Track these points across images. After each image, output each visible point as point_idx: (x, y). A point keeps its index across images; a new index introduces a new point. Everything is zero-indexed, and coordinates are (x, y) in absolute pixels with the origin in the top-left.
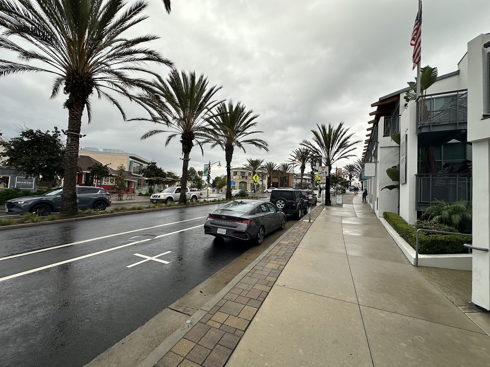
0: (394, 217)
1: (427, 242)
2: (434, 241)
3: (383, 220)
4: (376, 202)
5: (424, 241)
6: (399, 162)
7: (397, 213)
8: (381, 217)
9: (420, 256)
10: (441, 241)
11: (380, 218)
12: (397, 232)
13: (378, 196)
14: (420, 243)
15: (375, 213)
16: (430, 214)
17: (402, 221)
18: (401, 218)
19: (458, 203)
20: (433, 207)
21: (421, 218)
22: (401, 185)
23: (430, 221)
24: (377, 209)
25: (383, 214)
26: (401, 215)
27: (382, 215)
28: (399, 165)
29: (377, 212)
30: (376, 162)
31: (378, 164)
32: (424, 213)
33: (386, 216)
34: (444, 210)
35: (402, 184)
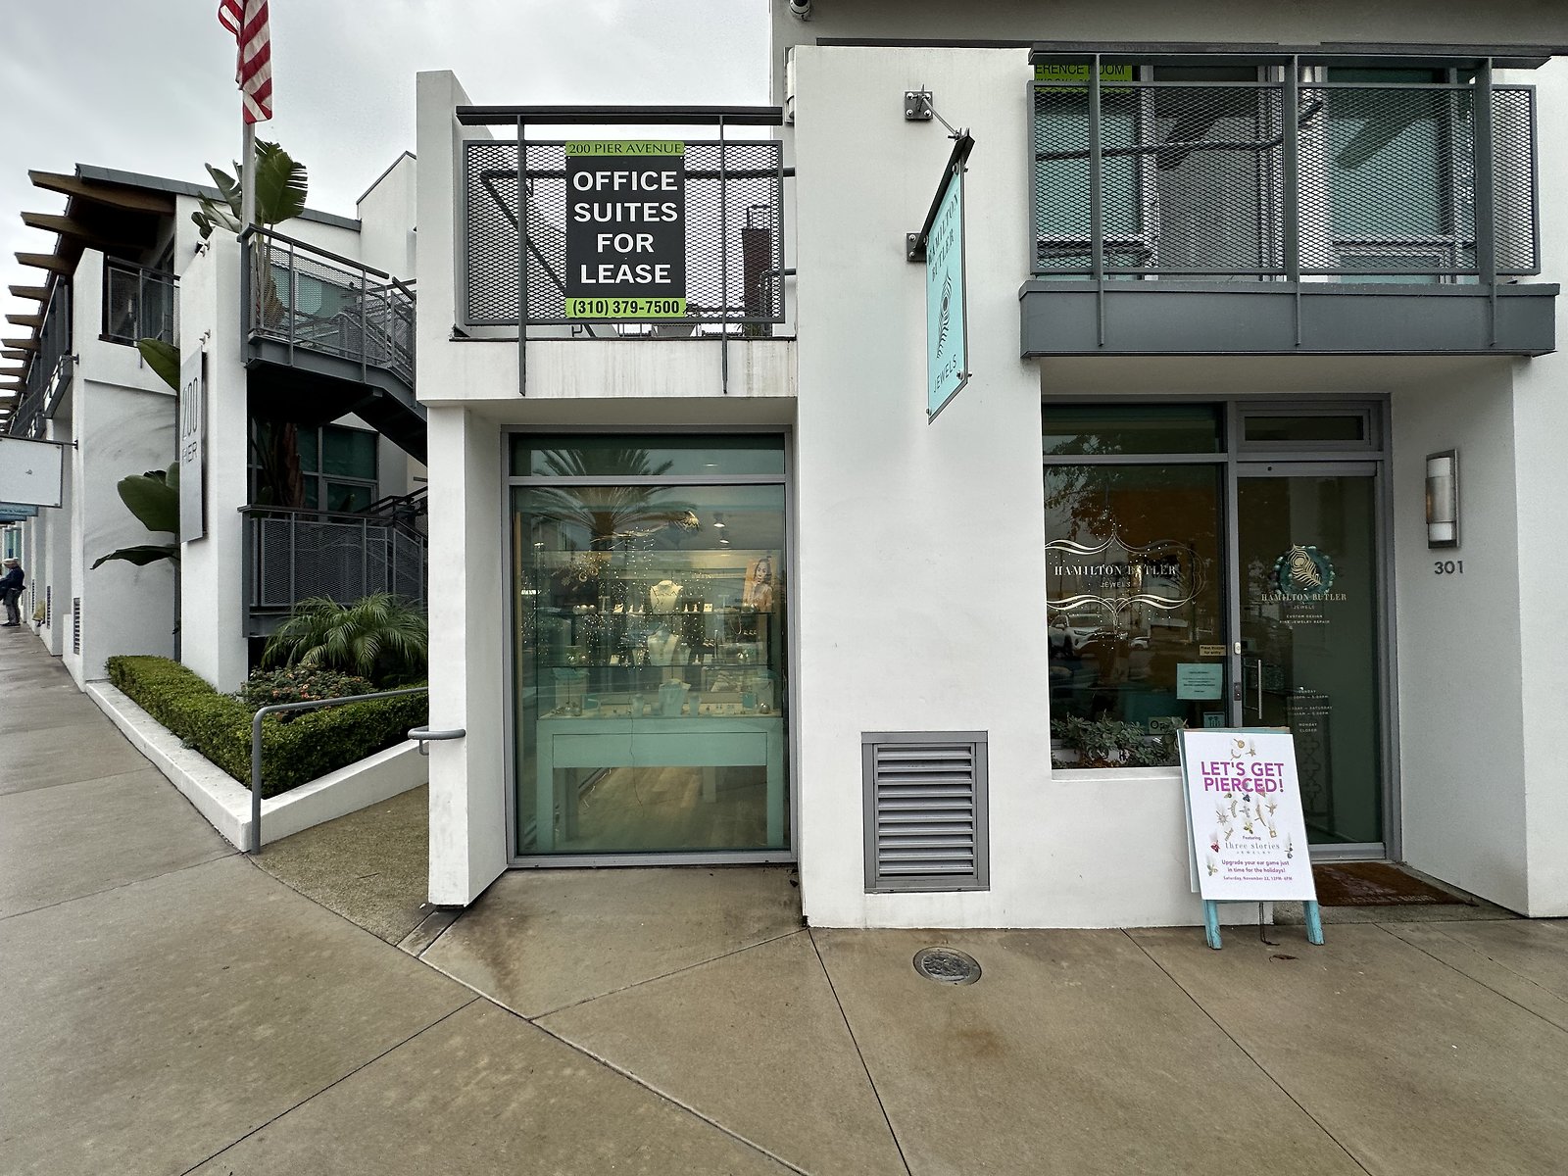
0: (157, 674)
1: (291, 746)
2: (312, 735)
3: (106, 695)
4: (68, 621)
5: (282, 747)
6: (177, 457)
7: (171, 656)
8: (96, 681)
9: (269, 806)
10: (333, 729)
11: (90, 686)
12: (174, 732)
13: (77, 590)
14: (264, 756)
15: (64, 669)
16: (294, 645)
17: (194, 684)
18: (187, 671)
19: (370, 602)
20: (301, 620)
21: (263, 663)
22: (184, 546)
23: (293, 669)
24: (76, 650)
25: (109, 667)
26: (185, 661)
27: (101, 672)
28: (175, 469)
29: (75, 662)
30: (66, 444)
31: (78, 457)
32: (272, 643)
33: (123, 673)
34: (332, 626)
35: (191, 543)
